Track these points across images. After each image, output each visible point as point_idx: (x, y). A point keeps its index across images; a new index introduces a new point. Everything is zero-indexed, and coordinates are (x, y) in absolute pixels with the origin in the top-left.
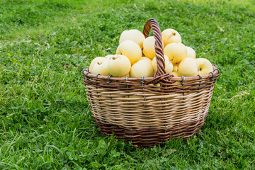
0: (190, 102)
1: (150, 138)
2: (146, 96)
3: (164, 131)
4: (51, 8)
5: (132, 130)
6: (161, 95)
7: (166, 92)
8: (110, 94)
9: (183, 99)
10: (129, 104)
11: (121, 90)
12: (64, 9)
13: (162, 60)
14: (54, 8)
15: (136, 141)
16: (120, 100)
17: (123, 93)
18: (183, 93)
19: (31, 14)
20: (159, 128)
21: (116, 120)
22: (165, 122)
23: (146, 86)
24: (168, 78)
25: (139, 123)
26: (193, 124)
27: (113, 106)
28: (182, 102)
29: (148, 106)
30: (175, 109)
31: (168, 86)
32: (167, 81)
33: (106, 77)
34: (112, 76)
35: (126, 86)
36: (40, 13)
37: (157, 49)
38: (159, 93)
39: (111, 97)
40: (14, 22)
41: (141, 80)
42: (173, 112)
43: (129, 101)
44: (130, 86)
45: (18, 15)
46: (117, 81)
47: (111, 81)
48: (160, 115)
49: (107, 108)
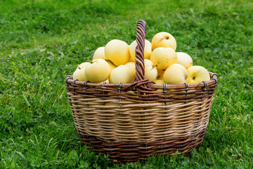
0: (175, 114)
1: (130, 152)
2: (123, 104)
3: (144, 145)
4: (89, 13)
5: (109, 142)
6: (138, 103)
7: (145, 100)
8: (87, 101)
9: (166, 109)
10: (106, 113)
11: (98, 97)
12: (104, 15)
13: (140, 65)
14: (92, 14)
15: (114, 155)
16: (97, 108)
17: (99, 100)
18: (165, 102)
19: (59, 20)
20: (138, 141)
21: (93, 130)
22: (145, 135)
23: (123, 93)
24: (146, 84)
25: (116, 134)
26: (181, 139)
27: (90, 114)
28: (164, 112)
29: (125, 115)
30: (156, 120)
31: (146, 94)
32: (146, 87)
33: (83, 83)
34: (88, 82)
35: (102, 93)
36: (71, 19)
37: (137, 53)
38: (136, 100)
39: (88, 105)
40: (37, 28)
41: (118, 86)
42: (155, 124)
43: (106, 109)
44: (106, 93)
45: (44, 21)
46: (94, 87)
47: (88, 87)
48: (139, 126)
49: (85, 117)
